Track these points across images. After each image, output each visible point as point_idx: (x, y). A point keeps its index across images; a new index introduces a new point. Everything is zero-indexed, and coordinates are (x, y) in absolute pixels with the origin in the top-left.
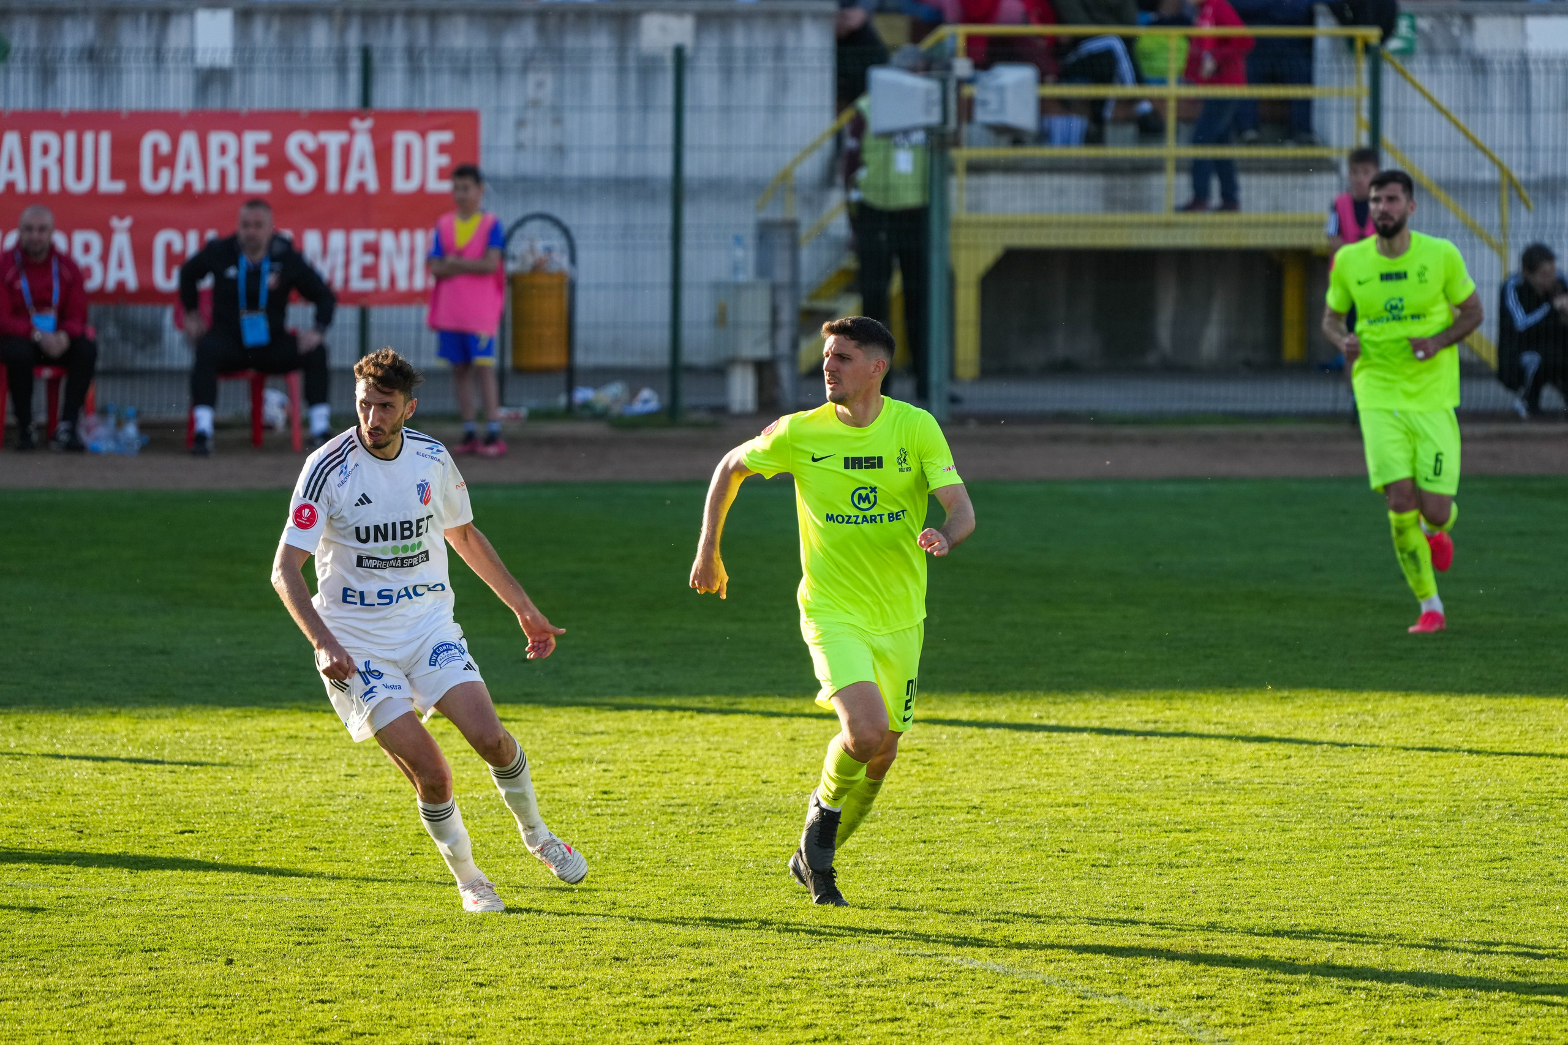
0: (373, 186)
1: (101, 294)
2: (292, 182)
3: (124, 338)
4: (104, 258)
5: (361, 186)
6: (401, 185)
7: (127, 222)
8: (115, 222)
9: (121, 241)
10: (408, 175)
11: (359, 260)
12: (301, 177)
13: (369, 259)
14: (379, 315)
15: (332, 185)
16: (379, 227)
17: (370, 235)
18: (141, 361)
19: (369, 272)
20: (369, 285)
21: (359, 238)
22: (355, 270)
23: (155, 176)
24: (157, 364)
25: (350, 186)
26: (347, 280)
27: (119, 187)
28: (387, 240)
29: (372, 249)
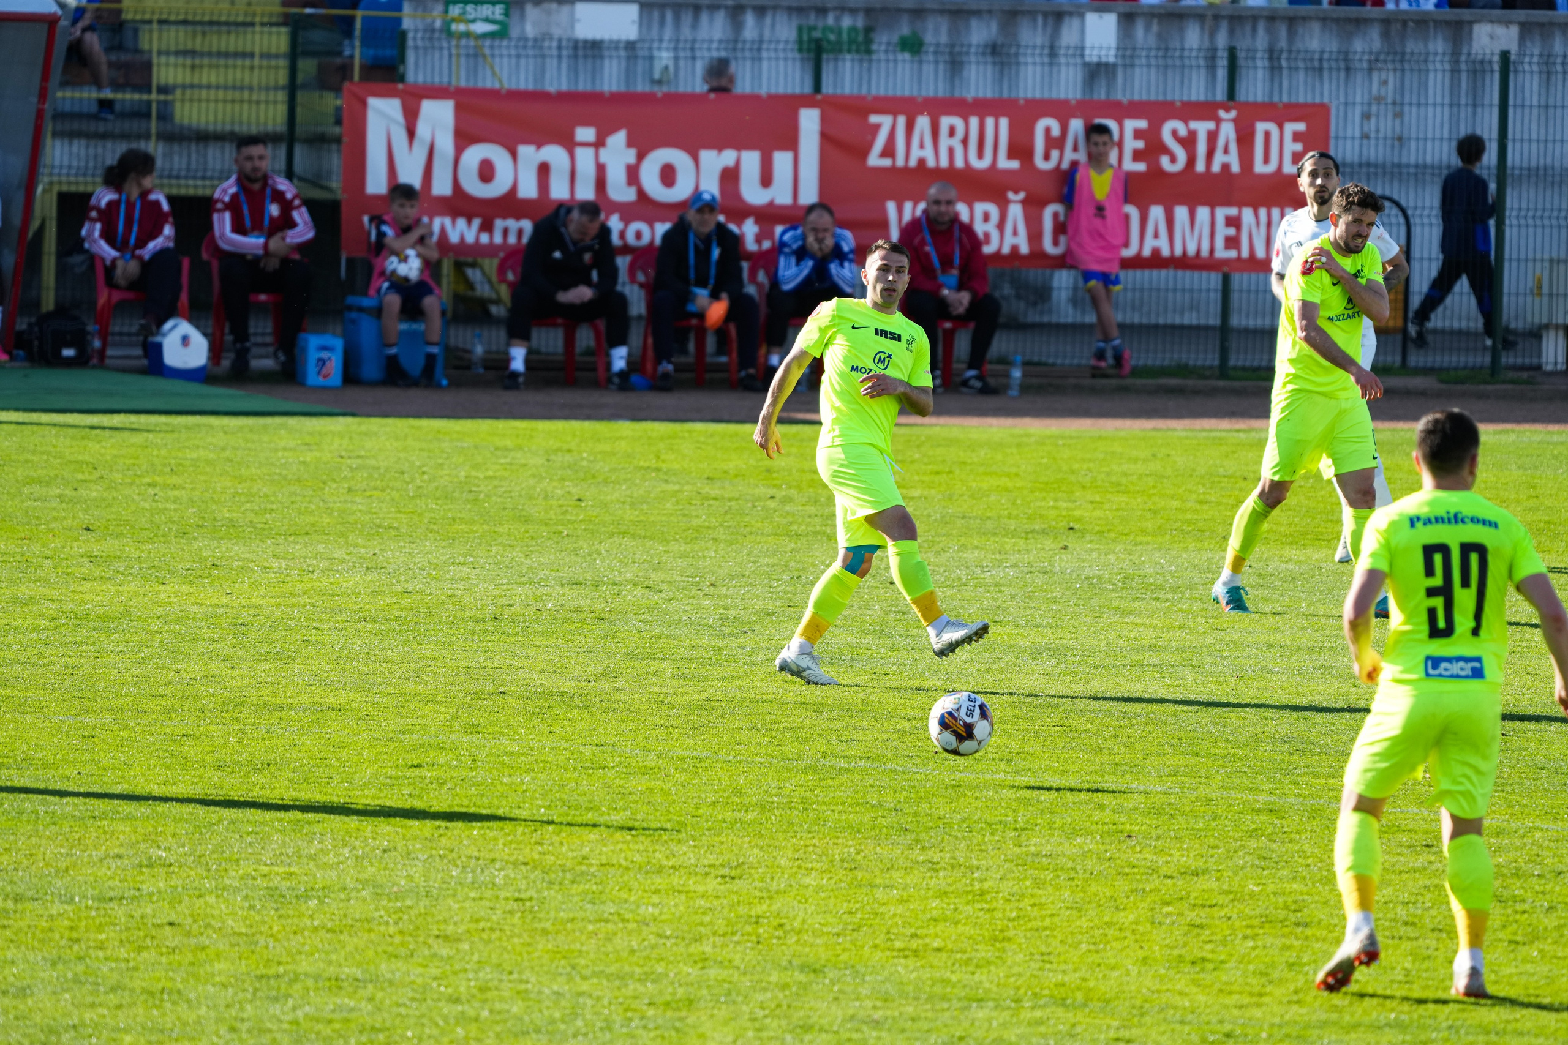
0: (1235, 168)
1: (997, 256)
2: (1165, 162)
3: (1018, 297)
4: (1001, 226)
5: (1226, 167)
6: (1259, 168)
7: (1022, 195)
8: (1011, 195)
9: (1016, 211)
10: (1266, 160)
11: (1223, 232)
12: (1173, 160)
13: (1232, 231)
14: (1238, 280)
15: (1200, 167)
16: (1240, 204)
17: (1233, 211)
18: (1033, 317)
19: (1232, 242)
20: (1232, 254)
21: (1221, 213)
22: (1220, 243)
23: (1047, 157)
24: (1046, 319)
25: (1216, 168)
26: (1212, 250)
27: (1015, 164)
28: (1247, 214)
29: (1234, 222)
